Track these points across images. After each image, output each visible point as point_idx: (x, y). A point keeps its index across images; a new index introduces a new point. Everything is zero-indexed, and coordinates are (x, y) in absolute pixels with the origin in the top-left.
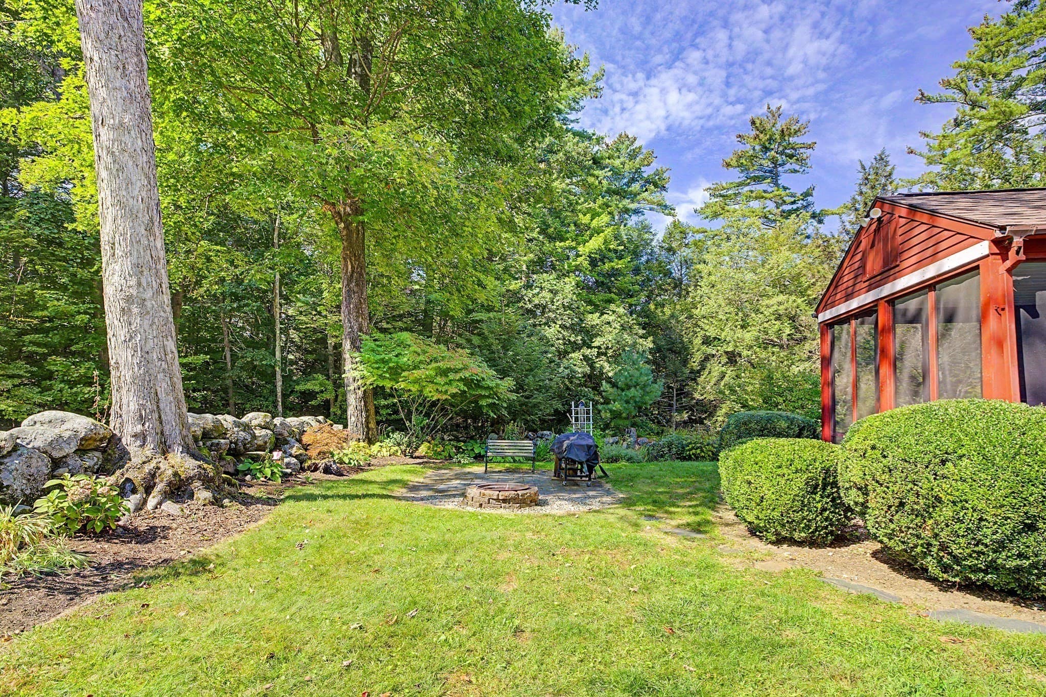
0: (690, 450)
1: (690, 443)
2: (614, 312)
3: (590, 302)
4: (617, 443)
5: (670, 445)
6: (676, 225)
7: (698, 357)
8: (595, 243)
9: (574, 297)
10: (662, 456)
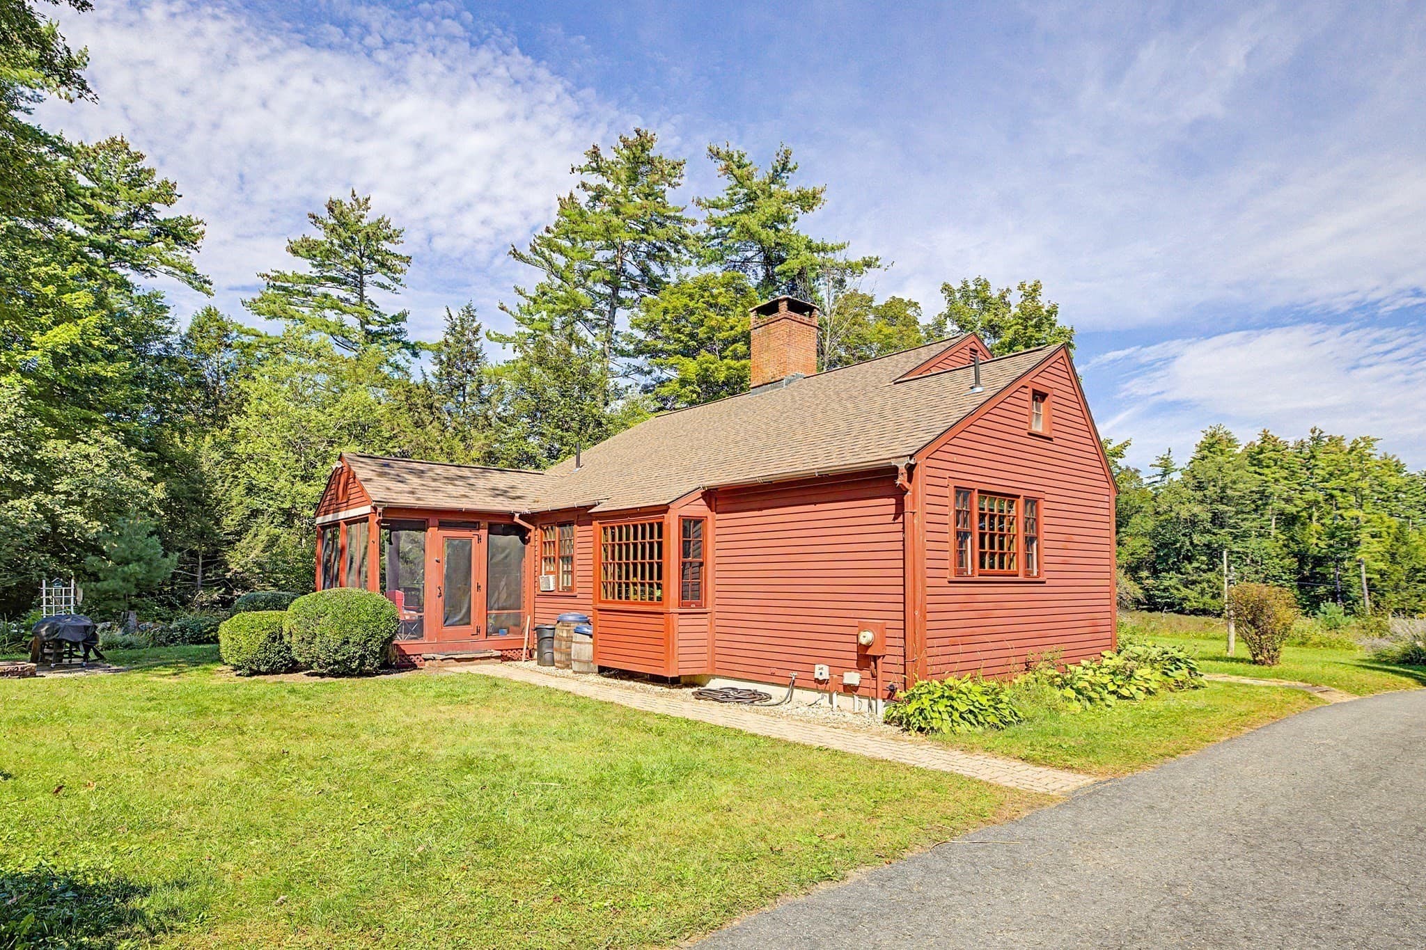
0: (209, 633)
1: (210, 625)
2: (97, 441)
3: (51, 421)
4: (109, 629)
5: (183, 629)
6: (211, 314)
7: (239, 513)
8: (63, 335)
9: (21, 412)
10: (172, 641)
